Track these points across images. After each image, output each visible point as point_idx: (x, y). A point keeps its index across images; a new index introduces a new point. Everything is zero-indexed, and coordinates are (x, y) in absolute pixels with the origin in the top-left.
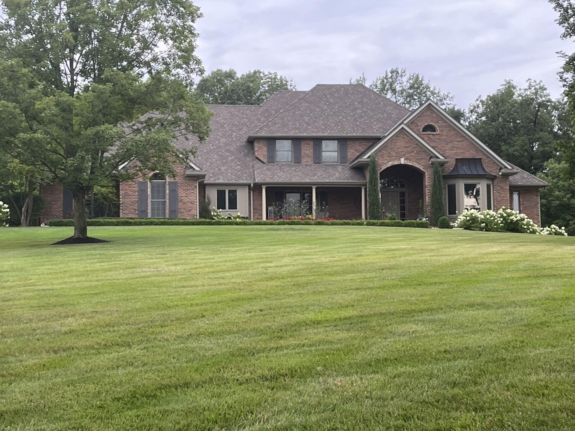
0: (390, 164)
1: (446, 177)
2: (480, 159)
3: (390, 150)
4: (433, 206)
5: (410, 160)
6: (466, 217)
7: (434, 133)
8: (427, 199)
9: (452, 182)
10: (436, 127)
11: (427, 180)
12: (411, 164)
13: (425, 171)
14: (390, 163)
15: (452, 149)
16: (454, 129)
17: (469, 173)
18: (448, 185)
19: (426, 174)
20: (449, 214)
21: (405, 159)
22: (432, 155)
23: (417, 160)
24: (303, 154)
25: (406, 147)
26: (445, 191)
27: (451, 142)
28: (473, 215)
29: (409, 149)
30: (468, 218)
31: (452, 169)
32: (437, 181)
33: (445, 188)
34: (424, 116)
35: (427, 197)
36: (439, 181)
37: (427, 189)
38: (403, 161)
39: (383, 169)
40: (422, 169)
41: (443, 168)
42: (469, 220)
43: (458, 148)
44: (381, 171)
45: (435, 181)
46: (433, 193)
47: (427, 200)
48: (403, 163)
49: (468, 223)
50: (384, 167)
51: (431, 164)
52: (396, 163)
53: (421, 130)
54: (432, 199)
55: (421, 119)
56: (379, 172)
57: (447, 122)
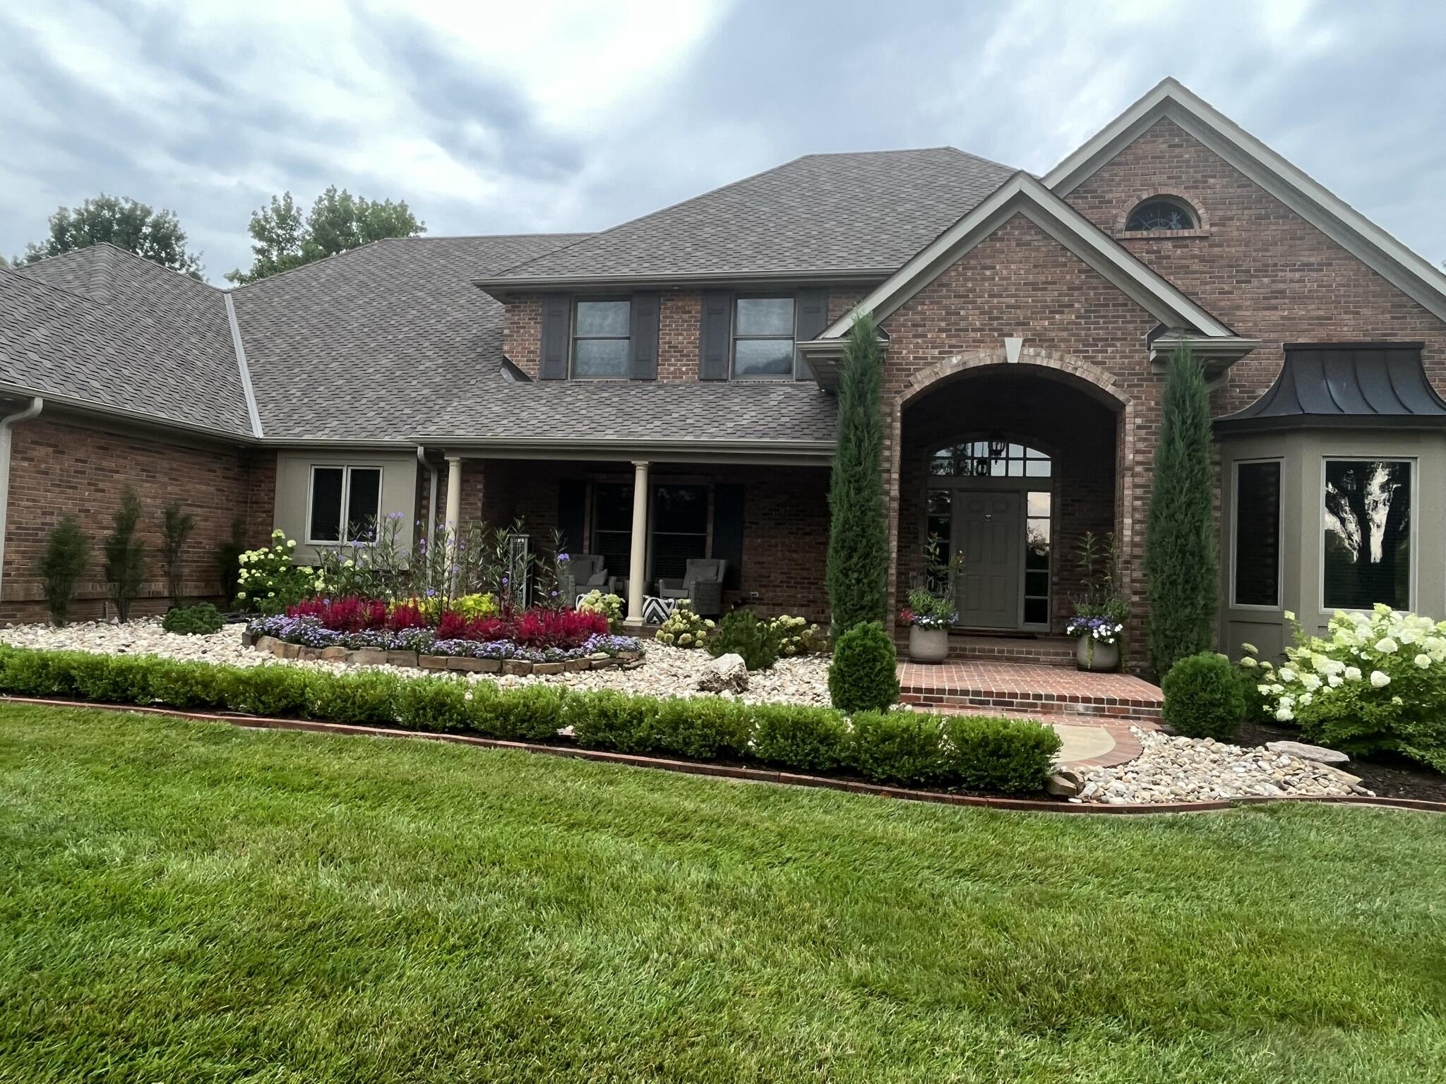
0: (952, 365)
1: (1230, 431)
2: (1417, 347)
3: (953, 303)
4: (1152, 567)
5: (1051, 344)
6: (1367, 668)
7: (1186, 233)
8: (1128, 527)
9: (1261, 452)
10: (1195, 203)
11: (1129, 439)
12: (1054, 364)
13: (1122, 397)
14: (955, 360)
15: (1269, 301)
16: (1287, 214)
17: (1353, 407)
18: (1244, 470)
19: (1129, 409)
20: (1241, 598)
21: (1026, 342)
22: (1163, 318)
23: (1088, 347)
24: (663, 347)
25: (1035, 287)
26: (1226, 496)
27: (1263, 270)
28: (1422, 661)
29: (1050, 296)
30: (1379, 679)
31: (1263, 392)
32: (1180, 445)
33: (1221, 480)
34: (1137, 159)
35: (1128, 521)
36: (1193, 444)
37: (1128, 480)
38: (1014, 351)
39: (917, 388)
40: (1110, 389)
41: (1216, 385)
42: (1383, 694)
43: (1298, 298)
44: (909, 394)
45: (1170, 442)
46: (1157, 502)
47: (1127, 533)
48: (1013, 359)
49: (1371, 710)
50: (923, 380)
51: (1155, 361)
52: (982, 357)
53: (1122, 221)
54: (1152, 529)
55: (1121, 172)
56: (899, 401)
57: (1249, 184)
